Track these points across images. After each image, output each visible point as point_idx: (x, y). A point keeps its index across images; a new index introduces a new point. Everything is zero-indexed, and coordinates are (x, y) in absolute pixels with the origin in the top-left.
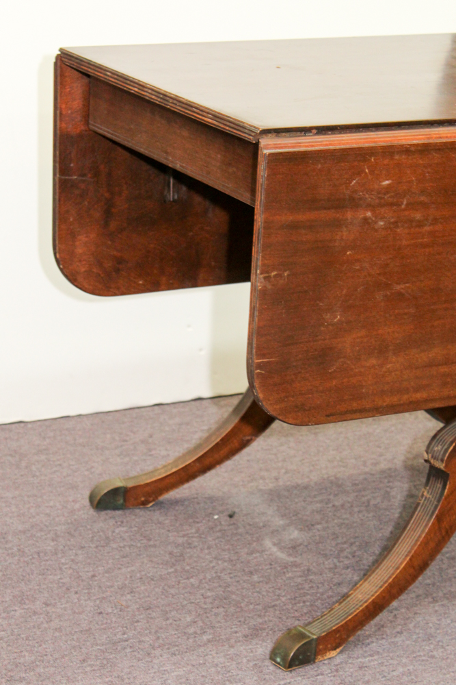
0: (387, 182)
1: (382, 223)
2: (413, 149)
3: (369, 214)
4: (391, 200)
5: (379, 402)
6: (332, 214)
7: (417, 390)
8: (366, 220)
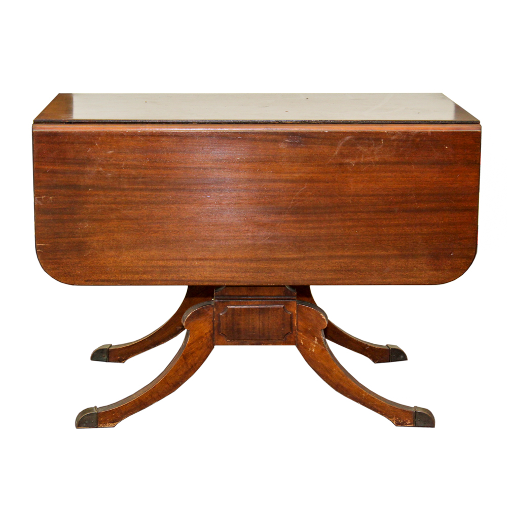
0: (111, 152)
1: (110, 175)
2: (125, 134)
3: (101, 169)
4: (114, 162)
5: (119, 277)
6: (76, 168)
7: (144, 273)
8: (99, 172)
